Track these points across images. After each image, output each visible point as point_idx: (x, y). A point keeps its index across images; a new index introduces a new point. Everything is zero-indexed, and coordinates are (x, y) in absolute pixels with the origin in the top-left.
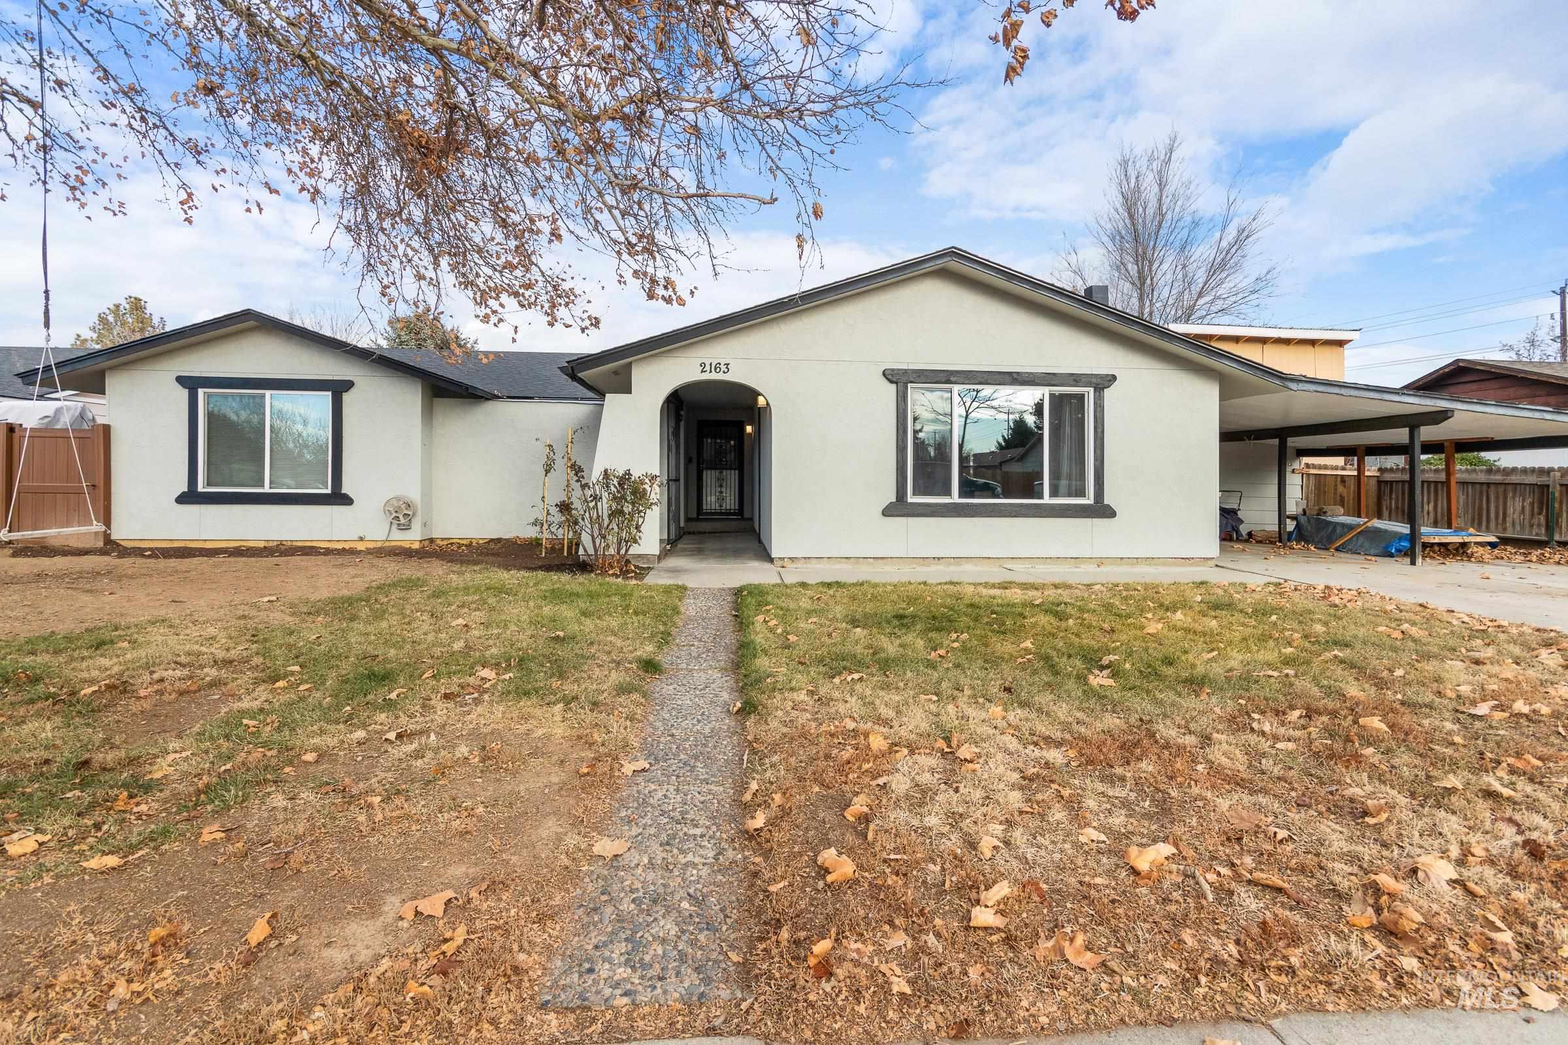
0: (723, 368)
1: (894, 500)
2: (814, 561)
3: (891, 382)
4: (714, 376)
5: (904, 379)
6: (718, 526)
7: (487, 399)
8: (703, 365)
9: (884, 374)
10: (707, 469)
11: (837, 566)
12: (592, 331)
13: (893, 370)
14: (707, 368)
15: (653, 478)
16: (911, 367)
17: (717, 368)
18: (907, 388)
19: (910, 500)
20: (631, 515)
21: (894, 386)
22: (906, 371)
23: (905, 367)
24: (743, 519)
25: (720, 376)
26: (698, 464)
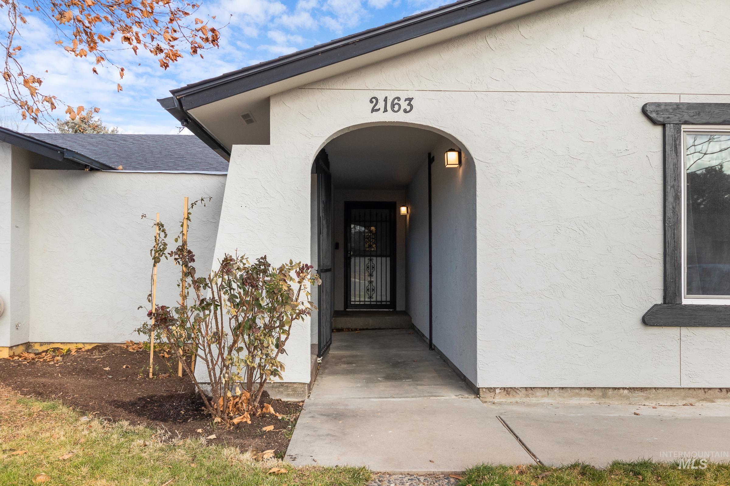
0: (404, 105)
1: (660, 301)
2: (539, 393)
3: (654, 122)
4: (390, 117)
5: (675, 119)
6: (371, 321)
7: (92, 170)
8: (374, 100)
9: (644, 111)
10: (355, 256)
11: (575, 401)
12: (208, 50)
13: (658, 105)
14: (381, 105)
15: (302, 270)
16: (685, 99)
17: (395, 105)
18: (679, 131)
19: (686, 301)
20: (269, 328)
21: (658, 130)
22: (677, 107)
23: (675, 100)
24: (395, 312)
25: (399, 117)
26: (346, 251)
